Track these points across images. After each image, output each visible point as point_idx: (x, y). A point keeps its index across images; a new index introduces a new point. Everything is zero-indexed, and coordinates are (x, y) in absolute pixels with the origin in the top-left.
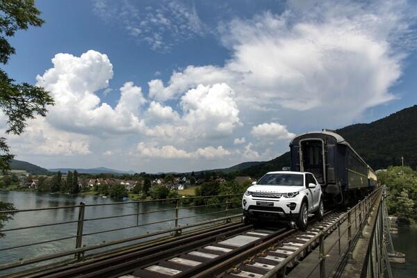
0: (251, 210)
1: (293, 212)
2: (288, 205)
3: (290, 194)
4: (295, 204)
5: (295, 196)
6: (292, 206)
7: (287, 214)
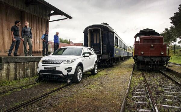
0: (41, 73)
1: (69, 73)
2: (66, 69)
3: (68, 61)
4: (71, 68)
5: (72, 62)
6: (69, 69)
7: (65, 75)
